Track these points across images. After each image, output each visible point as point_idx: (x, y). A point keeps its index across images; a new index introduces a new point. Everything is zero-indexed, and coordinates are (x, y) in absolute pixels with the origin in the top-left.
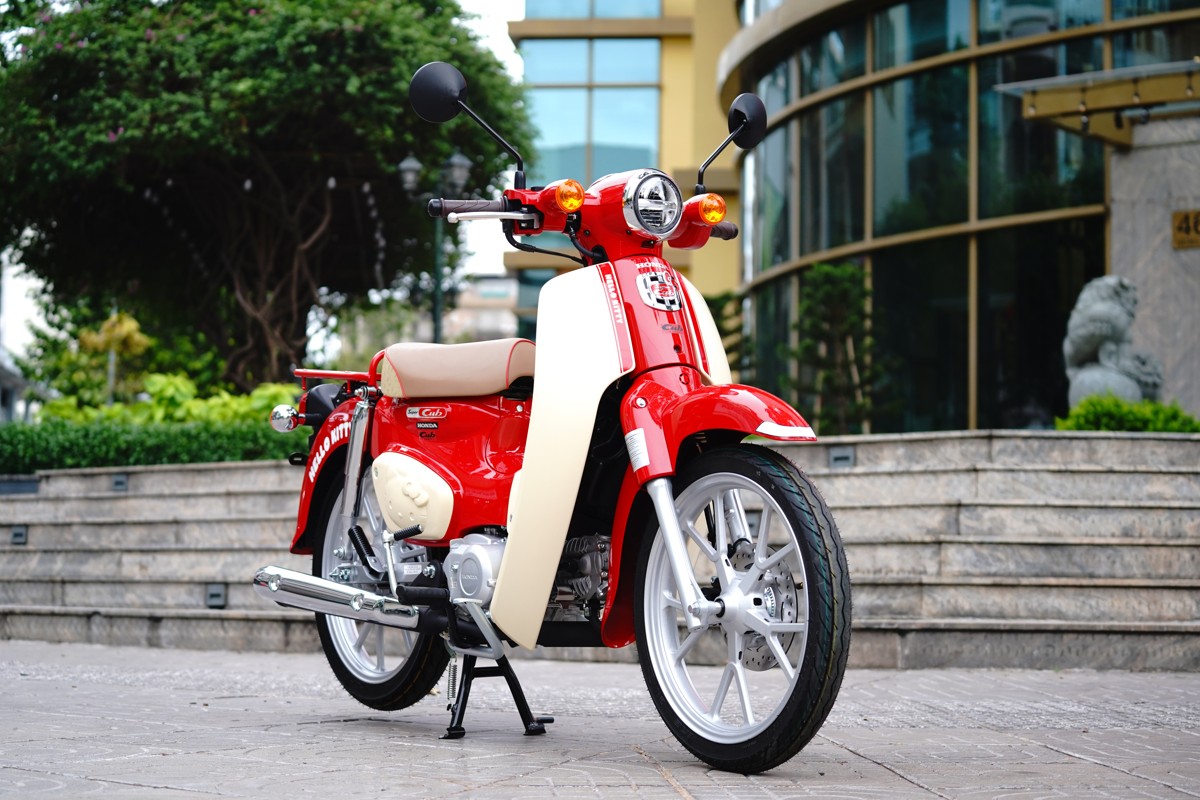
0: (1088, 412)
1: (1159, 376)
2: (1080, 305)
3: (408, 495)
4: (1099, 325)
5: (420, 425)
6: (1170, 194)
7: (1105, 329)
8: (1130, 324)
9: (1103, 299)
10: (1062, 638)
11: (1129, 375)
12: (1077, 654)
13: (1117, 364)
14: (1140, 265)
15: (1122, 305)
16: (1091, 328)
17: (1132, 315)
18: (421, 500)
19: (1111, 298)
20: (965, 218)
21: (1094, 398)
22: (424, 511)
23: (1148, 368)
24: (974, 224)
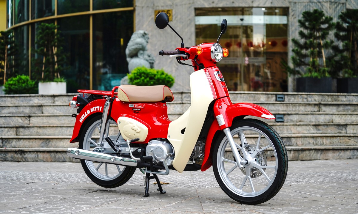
0: (138, 72)
1: (154, 60)
2: (132, 39)
3: (134, 130)
4: (138, 45)
5: (134, 109)
6: (154, 5)
7: (140, 47)
8: (147, 44)
9: (139, 37)
10: (227, 153)
11: (147, 60)
12: (231, 157)
13: (143, 57)
14: (145, 26)
15: (145, 39)
16: (136, 46)
17: (147, 42)
18: (137, 131)
19: (141, 37)
20: (88, 10)
21: (139, 68)
22: (139, 134)
23: (151, 58)
24: (91, 12)
